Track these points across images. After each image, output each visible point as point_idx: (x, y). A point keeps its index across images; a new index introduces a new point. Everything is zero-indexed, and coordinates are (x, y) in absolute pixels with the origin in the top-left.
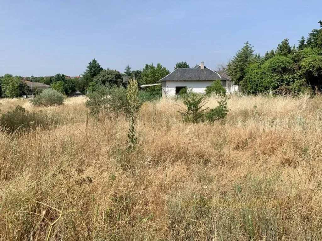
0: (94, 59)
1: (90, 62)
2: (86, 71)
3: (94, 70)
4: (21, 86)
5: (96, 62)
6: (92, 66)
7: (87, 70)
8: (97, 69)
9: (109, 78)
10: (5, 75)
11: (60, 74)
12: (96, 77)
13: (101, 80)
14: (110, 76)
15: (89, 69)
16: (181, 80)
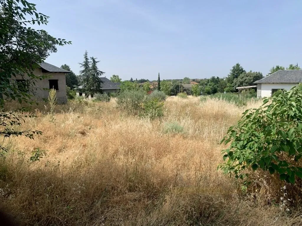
0: (237, 63)
1: (233, 66)
2: (230, 74)
3: (236, 72)
5: (239, 66)
6: (235, 69)
7: (230, 73)
8: (239, 72)
9: (246, 79)
11: (214, 77)
12: (236, 79)
13: (240, 81)
14: (247, 78)
15: (232, 72)
16: (278, 82)
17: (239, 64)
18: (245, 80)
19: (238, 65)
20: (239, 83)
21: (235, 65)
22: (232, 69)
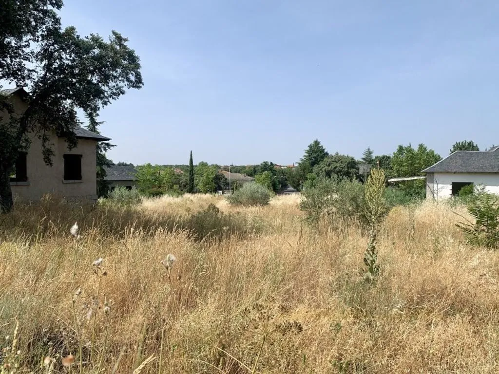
0: (315, 140)
1: (309, 145)
2: (303, 158)
3: (315, 155)
4: (217, 178)
6: (313, 150)
7: (305, 156)
8: (320, 154)
9: (337, 167)
10: (200, 164)
11: (267, 162)
12: (318, 166)
13: (325, 171)
14: (338, 165)
15: (307, 155)
16: (463, 171)
17: (318, 140)
18: (335, 168)
19: (317, 143)
20: (324, 172)
21: (312, 142)
22: (308, 149)
